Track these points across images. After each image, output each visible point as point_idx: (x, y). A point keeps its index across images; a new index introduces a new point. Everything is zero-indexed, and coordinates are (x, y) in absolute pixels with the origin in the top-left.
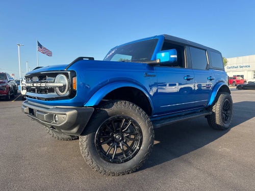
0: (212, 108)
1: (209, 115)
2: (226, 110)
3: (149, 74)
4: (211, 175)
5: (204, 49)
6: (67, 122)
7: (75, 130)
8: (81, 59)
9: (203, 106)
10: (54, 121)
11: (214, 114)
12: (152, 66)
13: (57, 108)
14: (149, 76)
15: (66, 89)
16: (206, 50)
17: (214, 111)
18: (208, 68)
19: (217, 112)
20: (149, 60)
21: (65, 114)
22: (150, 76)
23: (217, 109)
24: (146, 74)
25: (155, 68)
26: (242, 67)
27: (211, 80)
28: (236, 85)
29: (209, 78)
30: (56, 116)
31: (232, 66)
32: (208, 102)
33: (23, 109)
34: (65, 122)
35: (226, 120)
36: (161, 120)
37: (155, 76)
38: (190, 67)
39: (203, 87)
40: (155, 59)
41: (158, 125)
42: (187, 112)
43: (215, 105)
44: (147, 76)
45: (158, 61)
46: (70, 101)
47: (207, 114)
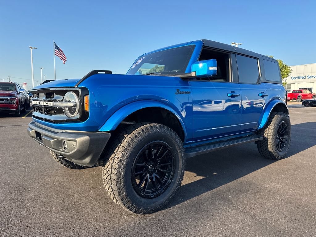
0: (264, 132)
1: (260, 141)
2: (282, 135)
3: (181, 90)
4: (253, 217)
5: (255, 57)
6: (77, 151)
7: (87, 160)
8: (95, 72)
9: (252, 129)
10: (63, 149)
11: (266, 139)
12: (186, 80)
13: (66, 132)
14: (181, 93)
15: (77, 110)
16: (257, 59)
17: (266, 136)
18: (260, 81)
19: (269, 137)
20: (183, 72)
21: (75, 141)
22: (184, 93)
23: (270, 133)
24: (178, 90)
25: (189, 82)
26: (311, 77)
27: (263, 97)
28: (302, 101)
29: (260, 95)
30: (66, 143)
31: (298, 76)
32: (259, 124)
33: (29, 132)
34: (75, 150)
35: (281, 147)
36: (197, 147)
37: (189, 93)
38: (236, 81)
39: (256, 104)
40: (190, 72)
41: (192, 154)
42: (231, 137)
43: (267, 129)
44: (179, 92)
45: (193, 74)
46: (81, 124)
47: (257, 139)
